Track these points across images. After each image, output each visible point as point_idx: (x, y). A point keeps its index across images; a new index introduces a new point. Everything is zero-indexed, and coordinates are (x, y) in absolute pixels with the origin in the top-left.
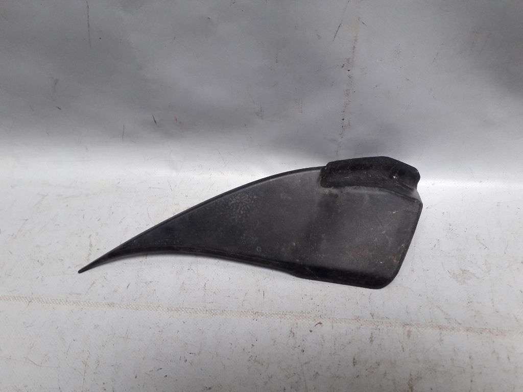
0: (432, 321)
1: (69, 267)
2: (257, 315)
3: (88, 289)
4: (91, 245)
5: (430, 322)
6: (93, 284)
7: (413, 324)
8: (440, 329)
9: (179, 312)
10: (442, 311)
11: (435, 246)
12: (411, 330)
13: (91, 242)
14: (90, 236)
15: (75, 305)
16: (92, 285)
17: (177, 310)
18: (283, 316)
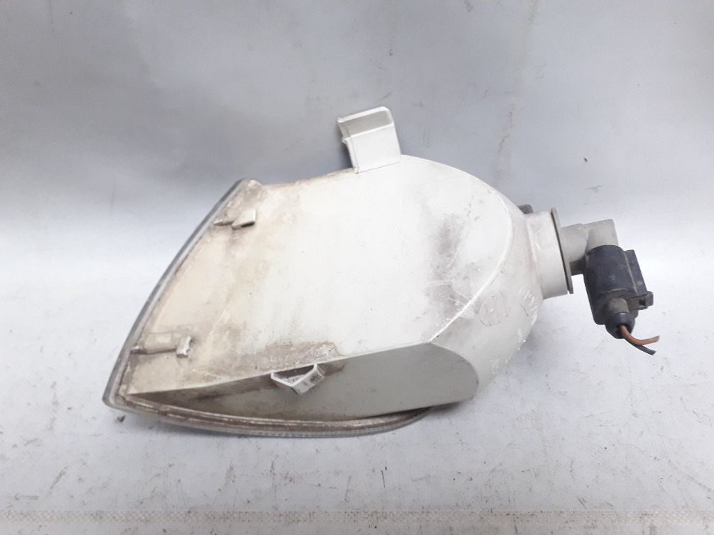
0: (687, 505)
1: (15, 446)
2: (375, 517)
3: (52, 487)
4: (56, 403)
5: (683, 507)
6: (61, 475)
7: (657, 513)
8: (705, 518)
9: (228, 521)
12: (654, 524)
14: (55, 384)
15: (25, 520)
16: (58, 478)
17: (225, 517)
18: (424, 515)
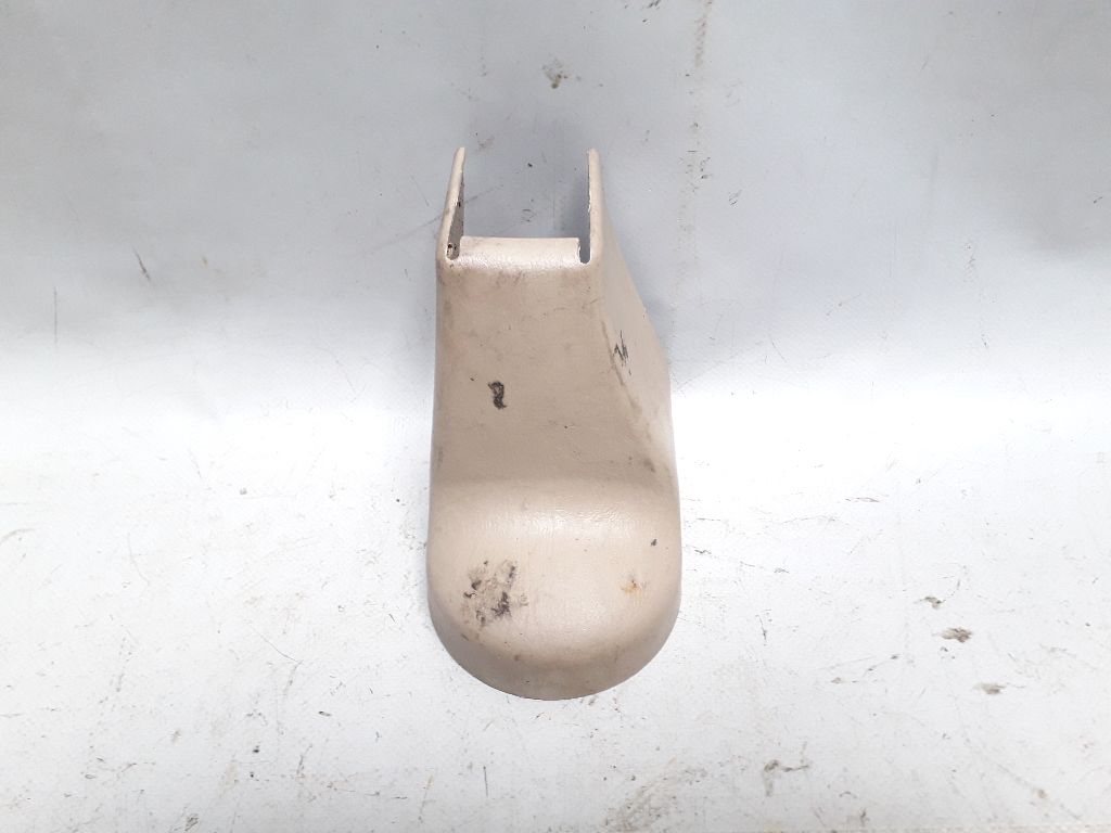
10: (1018, 779)
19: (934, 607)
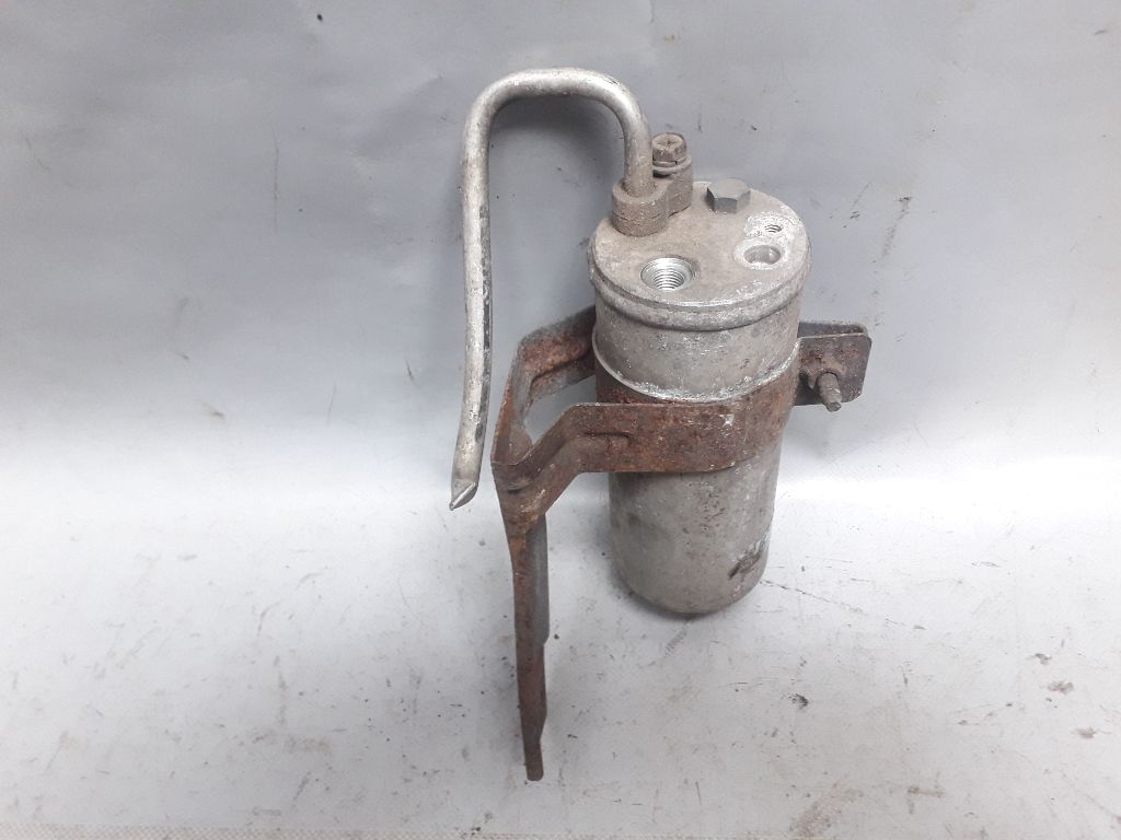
11: (1063, 644)
13: (281, 677)
19: (1042, 663)
